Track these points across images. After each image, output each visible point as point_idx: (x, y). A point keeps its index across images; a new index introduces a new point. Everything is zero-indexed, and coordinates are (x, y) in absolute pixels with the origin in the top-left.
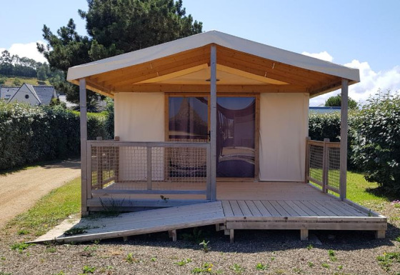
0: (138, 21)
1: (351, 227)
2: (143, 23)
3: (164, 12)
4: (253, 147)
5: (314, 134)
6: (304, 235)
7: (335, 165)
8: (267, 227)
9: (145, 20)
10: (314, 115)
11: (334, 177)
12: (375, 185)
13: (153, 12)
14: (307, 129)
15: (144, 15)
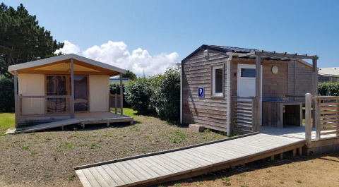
0: (13, 30)
1: (123, 121)
2: (16, 30)
3: (29, 26)
4: (87, 99)
5: (112, 92)
6: (108, 124)
7: (119, 106)
8: (96, 123)
9: (17, 29)
10: (113, 83)
11: (119, 110)
12: (136, 112)
13: (22, 25)
14: (109, 89)
15: (17, 26)
